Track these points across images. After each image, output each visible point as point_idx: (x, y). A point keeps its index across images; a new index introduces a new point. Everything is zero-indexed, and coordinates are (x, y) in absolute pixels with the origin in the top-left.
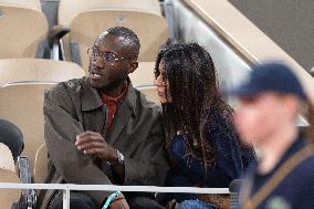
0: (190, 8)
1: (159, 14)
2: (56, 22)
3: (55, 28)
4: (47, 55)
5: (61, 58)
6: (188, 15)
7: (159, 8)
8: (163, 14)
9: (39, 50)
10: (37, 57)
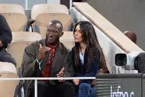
0: (79, 11)
1: (68, 13)
2: (30, 18)
3: (30, 20)
4: (27, 30)
5: (32, 31)
6: (79, 13)
7: (68, 12)
8: (70, 13)
9: (24, 28)
10: (24, 31)
